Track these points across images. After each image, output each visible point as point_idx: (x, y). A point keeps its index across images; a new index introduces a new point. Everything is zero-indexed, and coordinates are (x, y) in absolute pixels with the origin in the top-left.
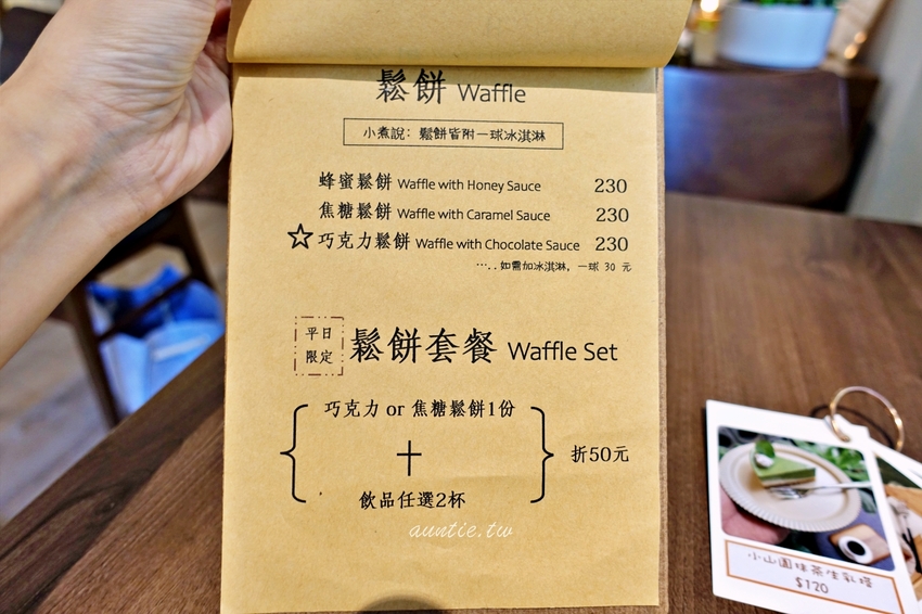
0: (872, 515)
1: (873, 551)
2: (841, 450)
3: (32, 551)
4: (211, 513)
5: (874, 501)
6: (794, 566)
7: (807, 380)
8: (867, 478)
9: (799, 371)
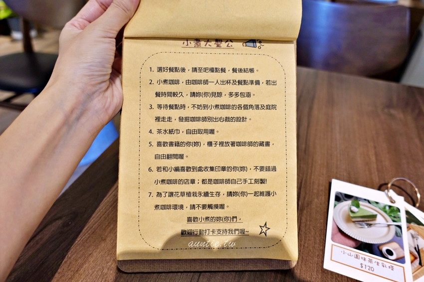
0: (399, 238)
1: (397, 254)
2: (390, 207)
3: (37, 244)
4: (113, 228)
5: (401, 232)
6: (361, 258)
7: (378, 171)
8: (400, 221)
9: (375, 166)
